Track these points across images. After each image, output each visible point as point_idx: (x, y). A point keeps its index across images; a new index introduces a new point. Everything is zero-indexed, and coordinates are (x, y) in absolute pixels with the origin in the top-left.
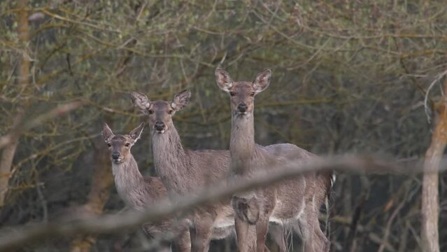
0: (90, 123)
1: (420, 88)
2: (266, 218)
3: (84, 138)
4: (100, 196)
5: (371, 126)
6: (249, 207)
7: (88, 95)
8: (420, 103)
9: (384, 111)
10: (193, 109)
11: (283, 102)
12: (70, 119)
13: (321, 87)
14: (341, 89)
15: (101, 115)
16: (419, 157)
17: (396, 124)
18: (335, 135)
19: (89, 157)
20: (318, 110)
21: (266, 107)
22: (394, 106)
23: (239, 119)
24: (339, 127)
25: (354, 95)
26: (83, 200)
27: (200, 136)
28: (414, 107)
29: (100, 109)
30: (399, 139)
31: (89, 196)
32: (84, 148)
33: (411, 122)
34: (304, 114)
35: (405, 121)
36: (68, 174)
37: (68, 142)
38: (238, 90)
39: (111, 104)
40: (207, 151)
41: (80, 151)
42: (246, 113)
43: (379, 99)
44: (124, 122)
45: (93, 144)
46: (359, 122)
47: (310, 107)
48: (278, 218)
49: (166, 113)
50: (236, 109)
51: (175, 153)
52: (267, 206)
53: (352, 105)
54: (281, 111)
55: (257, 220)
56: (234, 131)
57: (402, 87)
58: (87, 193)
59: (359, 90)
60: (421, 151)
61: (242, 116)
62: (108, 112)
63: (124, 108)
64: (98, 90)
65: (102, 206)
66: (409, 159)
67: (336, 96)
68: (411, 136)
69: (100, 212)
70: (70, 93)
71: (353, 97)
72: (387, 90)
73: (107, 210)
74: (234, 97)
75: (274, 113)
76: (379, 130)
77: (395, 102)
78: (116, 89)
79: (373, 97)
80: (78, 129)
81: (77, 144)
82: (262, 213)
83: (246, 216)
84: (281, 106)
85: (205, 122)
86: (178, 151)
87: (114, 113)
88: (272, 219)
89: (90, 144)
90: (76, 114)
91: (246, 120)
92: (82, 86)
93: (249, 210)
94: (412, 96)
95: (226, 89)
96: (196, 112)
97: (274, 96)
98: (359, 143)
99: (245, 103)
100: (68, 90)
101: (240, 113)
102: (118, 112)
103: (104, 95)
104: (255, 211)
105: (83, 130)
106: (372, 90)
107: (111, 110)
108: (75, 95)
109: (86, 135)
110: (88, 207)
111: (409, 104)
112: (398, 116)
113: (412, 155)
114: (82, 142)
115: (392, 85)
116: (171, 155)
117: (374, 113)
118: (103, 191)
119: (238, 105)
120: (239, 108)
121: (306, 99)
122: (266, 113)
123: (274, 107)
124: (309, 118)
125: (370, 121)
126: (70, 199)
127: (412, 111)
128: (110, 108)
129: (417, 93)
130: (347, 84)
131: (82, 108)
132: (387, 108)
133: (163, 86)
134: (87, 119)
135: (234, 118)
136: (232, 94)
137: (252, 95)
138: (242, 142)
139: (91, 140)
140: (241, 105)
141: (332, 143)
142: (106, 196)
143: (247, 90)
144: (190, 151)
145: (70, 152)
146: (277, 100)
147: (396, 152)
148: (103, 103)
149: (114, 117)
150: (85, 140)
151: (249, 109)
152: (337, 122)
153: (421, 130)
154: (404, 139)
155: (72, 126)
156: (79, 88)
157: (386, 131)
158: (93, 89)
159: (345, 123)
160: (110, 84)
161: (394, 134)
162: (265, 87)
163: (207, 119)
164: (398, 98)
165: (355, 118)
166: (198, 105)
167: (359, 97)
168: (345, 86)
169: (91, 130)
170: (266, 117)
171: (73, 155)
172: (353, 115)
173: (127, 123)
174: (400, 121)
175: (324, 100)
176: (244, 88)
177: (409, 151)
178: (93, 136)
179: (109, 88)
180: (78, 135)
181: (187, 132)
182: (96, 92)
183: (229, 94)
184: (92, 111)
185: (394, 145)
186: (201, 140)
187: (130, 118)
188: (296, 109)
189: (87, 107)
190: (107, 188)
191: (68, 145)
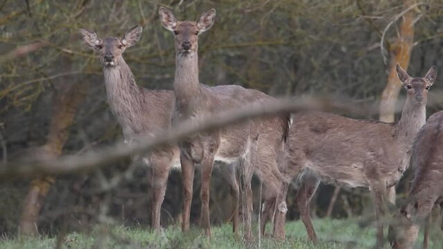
0: (49, 64)
1: (377, 29)
2: (210, 157)
3: (43, 79)
4: (59, 136)
5: (327, 68)
6: (193, 146)
7: (47, 36)
8: (376, 45)
9: (341, 52)
10: (152, 50)
11: (240, 43)
12: (29, 61)
13: (279, 29)
14: (298, 31)
15: (60, 56)
16: (376, 98)
17: (353, 65)
18: (293, 77)
19: (48, 98)
20: (275, 51)
21: (224, 48)
22: (350, 47)
23: (183, 57)
24: (296, 68)
25: (311, 36)
26: (42, 141)
27: (158, 77)
28: (370, 48)
29: (59, 50)
30: (356, 80)
31: (49, 137)
32: (43, 89)
33: (367, 63)
34: (262, 56)
35: (361, 62)
36: (27, 114)
37: (27, 83)
38: (182, 29)
39: (70, 46)
40: (165, 91)
41: (39, 91)
42: (190, 51)
43: (335, 41)
44: (83, 63)
45: (52, 86)
46: (316, 63)
47: (268, 49)
48: (224, 157)
49: (115, 47)
50: (180, 47)
51: (128, 88)
52: (212, 145)
53: (309, 47)
54: (239, 53)
55: (202, 159)
56: (178, 69)
57: (358, 28)
58: (47, 133)
59: (316, 32)
60: (377, 92)
61: (186, 53)
62: (67, 53)
63: (83, 49)
64: (57, 32)
65: (61, 146)
66: (365, 100)
67: (294, 38)
68: (367, 77)
69: (60, 152)
70: (30, 35)
71: (310, 39)
72: (344, 31)
73: (66, 151)
74: (178, 36)
75: (232, 54)
76: (335, 71)
77: (352, 43)
78: (74, 30)
79: (330, 38)
80: (37, 70)
81: (36, 85)
82: (206, 152)
83: (190, 155)
84: (239, 48)
85: (163, 63)
86: (131, 88)
87: (73, 54)
88: (217, 158)
89: (49, 85)
90: (35, 56)
91: (190, 59)
92: (41, 28)
93: (192, 149)
94: (368, 37)
95: (170, 28)
96: (155, 53)
97: (232, 38)
98: (316, 84)
99: (189, 41)
100: (27, 32)
101: (184, 51)
102: (77, 53)
103: (62, 36)
104: (200, 151)
105: (42, 71)
106: (328, 31)
107: (70, 51)
108: (34, 36)
109: (45, 76)
110: (47, 148)
111: (365, 45)
112: (355, 57)
113: (368, 95)
114: (41, 84)
115: (349, 26)
116: (123, 92)
117: (331, 55)
118: (62, 131)
119: (182, 43)
120: (183, 45)
121: (264, 40)
122: (223, 55)
123: (232, 49)
124: (266, 59)
125: (328, 62)
126: (29, 139)
127: (369, 52)
128: (68, 49)
129: (374, 34)
130: (304, 26)
131: (41, 49)
132: (344, 49)
133: (122, 27)
134: (46, 60)
135: (179, 57)
136: (176, 33)
137: (196, 34)
138: (185, 80)
139: (49, 80)
140: (185, 42)
141: (289, 84)
142: (65, 137)
143: (192, 29)
144: (145, 90)
145: (29, 93)
146: (235, 42)
147: (352, 93)
148: (62, 44)
149: (74, 58)
150: (44, 81)
151: (193, 47)
152: (294, 63)
153: (377, 72)
154: (360, 80)
155: (31, 67)
156: (39, 30)
157: (343, 72)
158: (52, 31)
159: (302, 65)
160: (68, 26)
161: (350, 75)
162: (209, 26)
163: (165, 60)
164: (354, 39)
165: (312, 60)
166: (156, 46)
167: (316, 38)
168: (302, 27)
169: (50, 71)
170: (224, 58)
171: (32, 96)
172: (310, 56)
173: (86, 64)
174: (356, 63)
175: (282, 41)
176: (188, 27)
177: (366, 92)
178: (52, 78)
179: (68, 30)
180: (37, 76)
181: (145, 73)
182: (55, 33)
183: (174, 33)
184: (51, 52)
185: (351, 85)
186: (159, 81)
187: (89, 59)
188: (254, 50)
189: (47, 48)
190: (66, 129)
191: (28, 85)
